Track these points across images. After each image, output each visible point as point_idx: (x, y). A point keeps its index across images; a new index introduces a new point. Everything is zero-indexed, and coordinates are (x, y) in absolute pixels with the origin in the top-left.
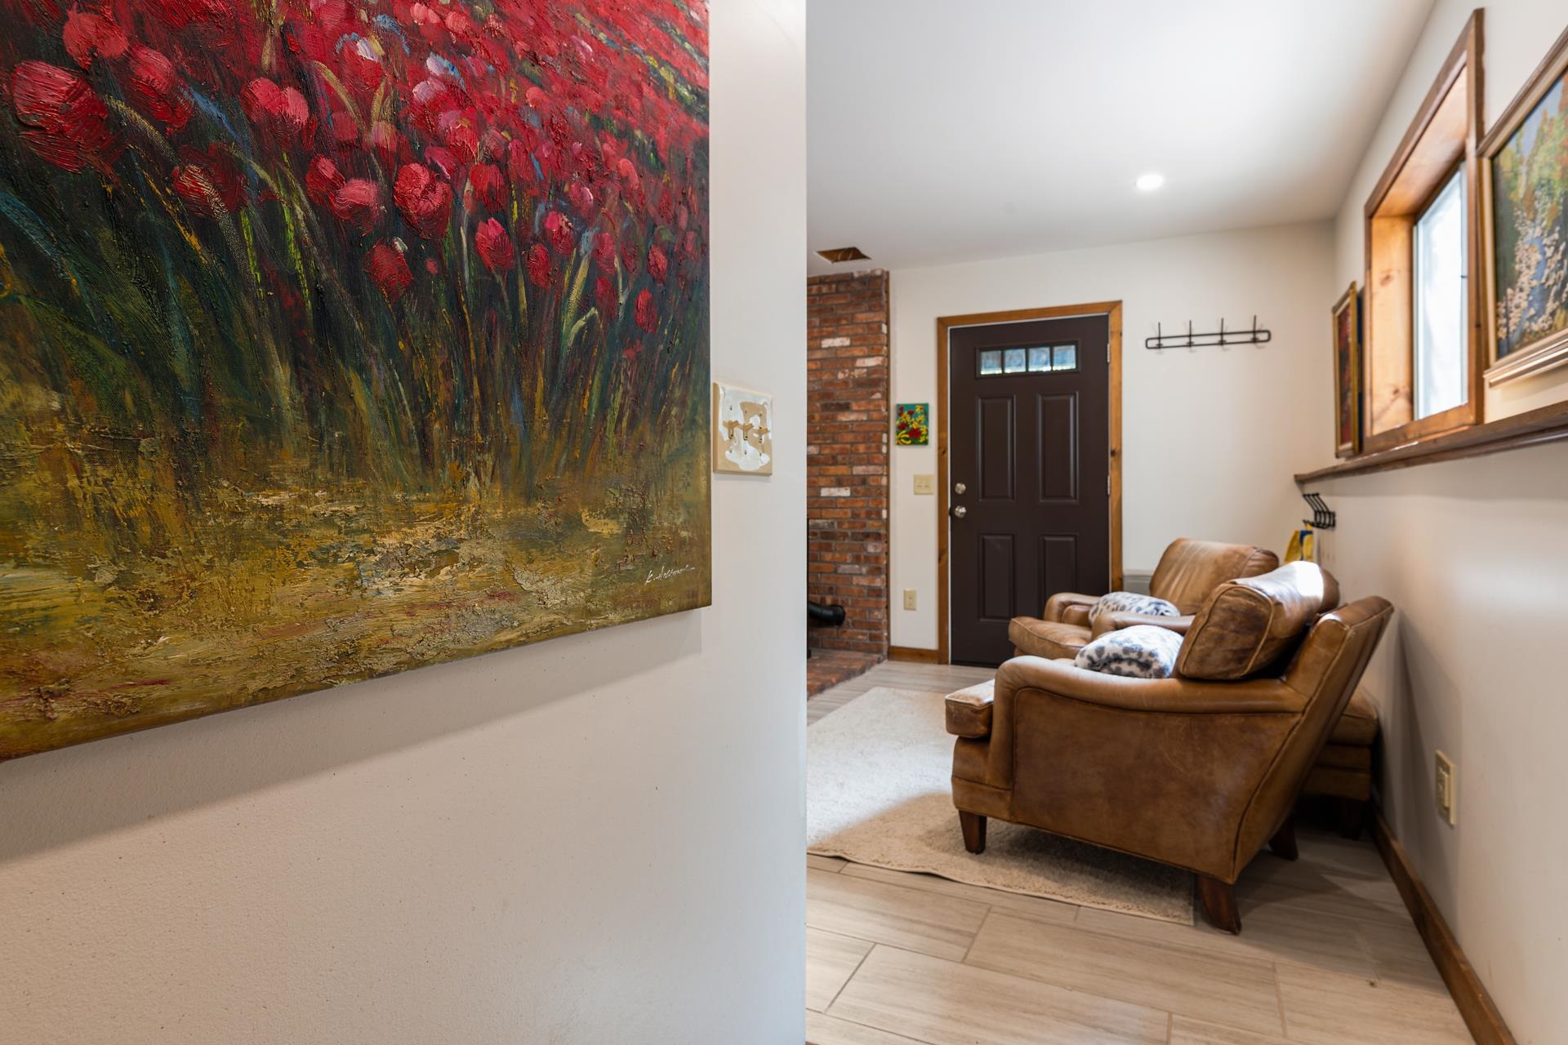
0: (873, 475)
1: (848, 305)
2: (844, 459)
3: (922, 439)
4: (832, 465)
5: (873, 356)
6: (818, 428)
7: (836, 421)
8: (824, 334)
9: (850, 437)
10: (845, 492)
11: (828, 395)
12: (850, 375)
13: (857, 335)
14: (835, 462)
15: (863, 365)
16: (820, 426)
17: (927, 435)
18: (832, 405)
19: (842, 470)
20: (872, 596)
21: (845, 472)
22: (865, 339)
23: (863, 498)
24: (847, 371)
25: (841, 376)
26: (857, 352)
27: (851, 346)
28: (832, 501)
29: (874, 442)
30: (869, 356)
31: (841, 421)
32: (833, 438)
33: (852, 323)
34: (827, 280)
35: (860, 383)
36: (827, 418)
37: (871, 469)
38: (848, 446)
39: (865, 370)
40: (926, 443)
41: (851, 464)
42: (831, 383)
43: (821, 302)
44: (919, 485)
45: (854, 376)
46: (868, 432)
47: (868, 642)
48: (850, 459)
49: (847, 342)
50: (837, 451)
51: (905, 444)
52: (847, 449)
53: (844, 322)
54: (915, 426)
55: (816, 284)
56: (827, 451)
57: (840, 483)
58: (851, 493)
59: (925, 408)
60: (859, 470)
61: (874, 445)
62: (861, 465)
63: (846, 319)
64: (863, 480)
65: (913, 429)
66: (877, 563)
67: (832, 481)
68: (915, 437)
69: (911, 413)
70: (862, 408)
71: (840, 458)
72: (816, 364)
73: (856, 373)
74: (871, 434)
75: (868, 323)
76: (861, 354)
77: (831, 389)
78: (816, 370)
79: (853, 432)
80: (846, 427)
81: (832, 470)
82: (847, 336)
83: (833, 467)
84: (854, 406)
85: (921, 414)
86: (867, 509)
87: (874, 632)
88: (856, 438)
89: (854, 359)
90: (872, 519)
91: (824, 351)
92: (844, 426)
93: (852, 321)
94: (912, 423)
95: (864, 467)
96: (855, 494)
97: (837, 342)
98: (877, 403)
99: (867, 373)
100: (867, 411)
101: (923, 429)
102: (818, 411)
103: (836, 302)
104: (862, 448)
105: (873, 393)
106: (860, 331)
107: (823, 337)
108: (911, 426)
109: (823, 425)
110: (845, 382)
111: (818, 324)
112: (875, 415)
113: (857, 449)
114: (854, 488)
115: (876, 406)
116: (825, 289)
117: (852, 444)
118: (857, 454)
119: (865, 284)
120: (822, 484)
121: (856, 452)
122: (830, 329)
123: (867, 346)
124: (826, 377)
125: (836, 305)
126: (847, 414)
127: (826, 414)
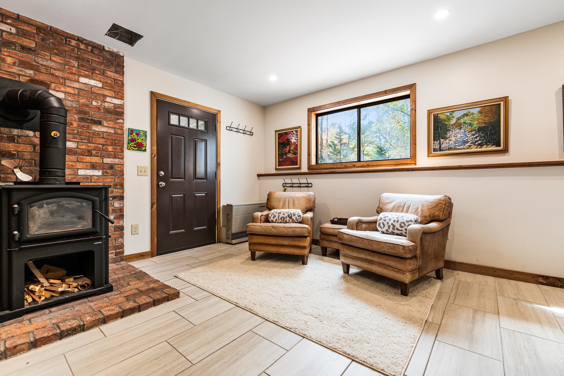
0: (118, 164)
1: (101, 63)
2: (96, 153)
3: (143, 149)
4: (88, 156)
5: (118, 99)
6: (75, 132)
7: (91, 130)
8: (82, 74)
9: (102, 141)
10: (98, 173)
11: (86, 113)
12: (101, 105)
13: (106, 83)
14: (89, 153)
15: (111, 102)
16: (78, 131)
17: (146, 147)
18: (88, 119)
19: (95, 160)
20: (118, 231)
21: (98, 161)
22: (112, 87)
23: (111, 177)
24: (99, 101)
25: (94, 103)
26: (106, 93)
27: (102, 88)
28: (88, 178)
29: (119, 146)
30: (115, 98)
31: (94, 130)
32: (88, 140)
33: (103, 75)
34: (84, 42)
35: (108, 111)
36: (83, 126)
37: (117, 161)
38: (101, 146)
39: (113, 105)
40: (145, 150)
41: (103, 157)
42: (87, 106)
43: (79, 53)
44: (140, 171)
45: (105, 106)
46: (115, 140)
47: (114, 257)
48: (101, 153)
49: (100, 85)
50: (90, 148)
51: (133, 150)
52: (97, 147)
53: (98, 72)
54: (139, 141)
55: (74, 39)
56: (83, 147)
57: (93, 167)
58: (103, 174)
59: (145, 133)
60: (107, 161)
61: (118, 147)
62: (110, 158)
63: (98, 70)
64: (111, 167)
65: (138, 143)
66: (121, 212)
67: (88, 166)
68: (140, 147)
69: (138, 134)
70: (111, 126)
71: (94, 152)
72: (75, 90)
73: (106, 105)
74: (116, 142)
75: (115, 80)
76: (110, 95)
77: (87, 109)
78: (75, 94)
79: (104, 138)
80: (99, 134)
81: (88, 159)
82: (100, 81)
83: (88, 157)
84: (105, 123)
85: (143, 136)
86: (114, 183)
87: (118, 250)
88: (106, 142)
89: (105, 96)
90: (117, 188)
91: (82, 84)
92: (98, 134)
93: (103, 74)
94: (138, 139)
95: (112, 159)
96: (105, 174)
97: (92, 82)
98: (120, 125)
99: (114, 107)
100: (115, 128)
101: (144, 143)
102: (75, 121)
103: (91, 57)
104: (110, 148)
105: (118, 119)
106: (109, 82)
107: (80, 76)
108: (137, 141)
109: (80, 130)
110: (98, 108)
111: (76, 65)
112: (119, 131)
113: (107, 149)
114: (104, 170)
115: (119, 126)
116: (82, 46)
117: (103, 145)
118: (106, 151)
119: (113, 56)
120: (79, 167)
121: (106, 150)
122: (87, 73)
123: (113, 91)
124: (82, 101)
125: (92, 60)
126: (99, 127)
127: (83, 124)
